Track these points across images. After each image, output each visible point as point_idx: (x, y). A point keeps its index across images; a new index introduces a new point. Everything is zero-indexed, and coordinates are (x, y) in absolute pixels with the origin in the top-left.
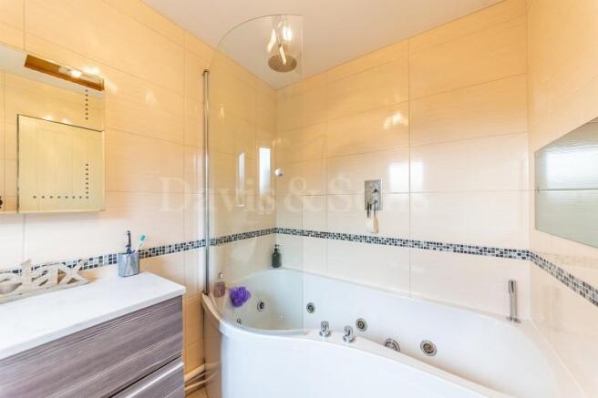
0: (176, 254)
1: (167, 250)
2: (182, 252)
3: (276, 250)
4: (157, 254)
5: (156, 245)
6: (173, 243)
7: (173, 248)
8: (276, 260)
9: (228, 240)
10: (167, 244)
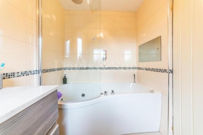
0: (22, 77)
1: (16, 75)
2: (25, 76)
3: (65, 76)
4: (9, 78)
5: (9, 71)
6: (20, 71)
7: (20, 74)
8: (65, 81)
9: (47, 71)
10: (16, 71)
